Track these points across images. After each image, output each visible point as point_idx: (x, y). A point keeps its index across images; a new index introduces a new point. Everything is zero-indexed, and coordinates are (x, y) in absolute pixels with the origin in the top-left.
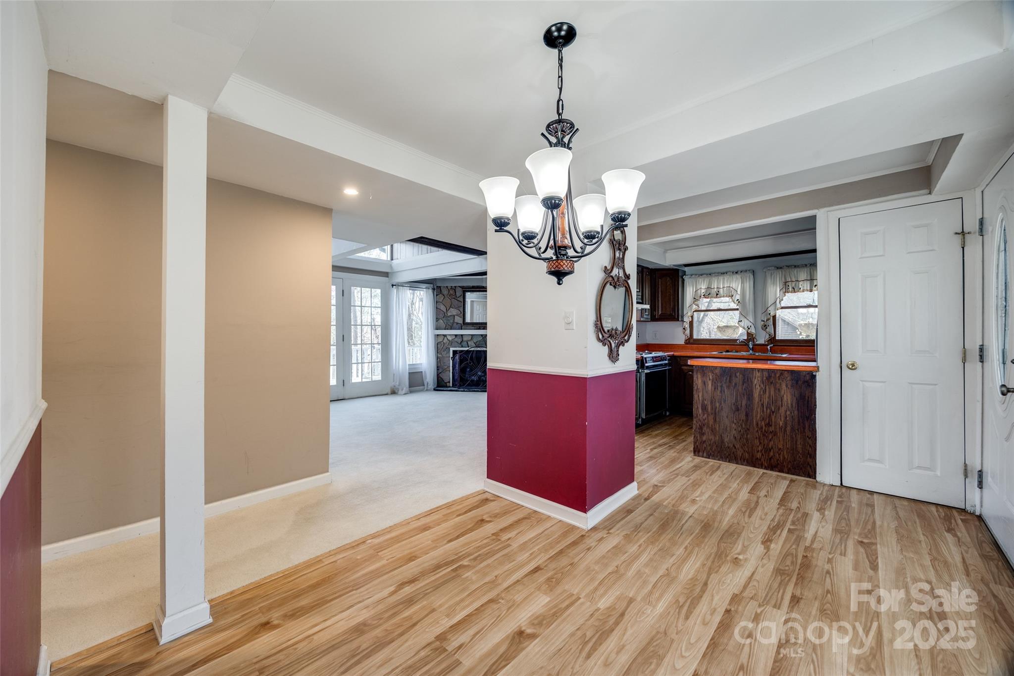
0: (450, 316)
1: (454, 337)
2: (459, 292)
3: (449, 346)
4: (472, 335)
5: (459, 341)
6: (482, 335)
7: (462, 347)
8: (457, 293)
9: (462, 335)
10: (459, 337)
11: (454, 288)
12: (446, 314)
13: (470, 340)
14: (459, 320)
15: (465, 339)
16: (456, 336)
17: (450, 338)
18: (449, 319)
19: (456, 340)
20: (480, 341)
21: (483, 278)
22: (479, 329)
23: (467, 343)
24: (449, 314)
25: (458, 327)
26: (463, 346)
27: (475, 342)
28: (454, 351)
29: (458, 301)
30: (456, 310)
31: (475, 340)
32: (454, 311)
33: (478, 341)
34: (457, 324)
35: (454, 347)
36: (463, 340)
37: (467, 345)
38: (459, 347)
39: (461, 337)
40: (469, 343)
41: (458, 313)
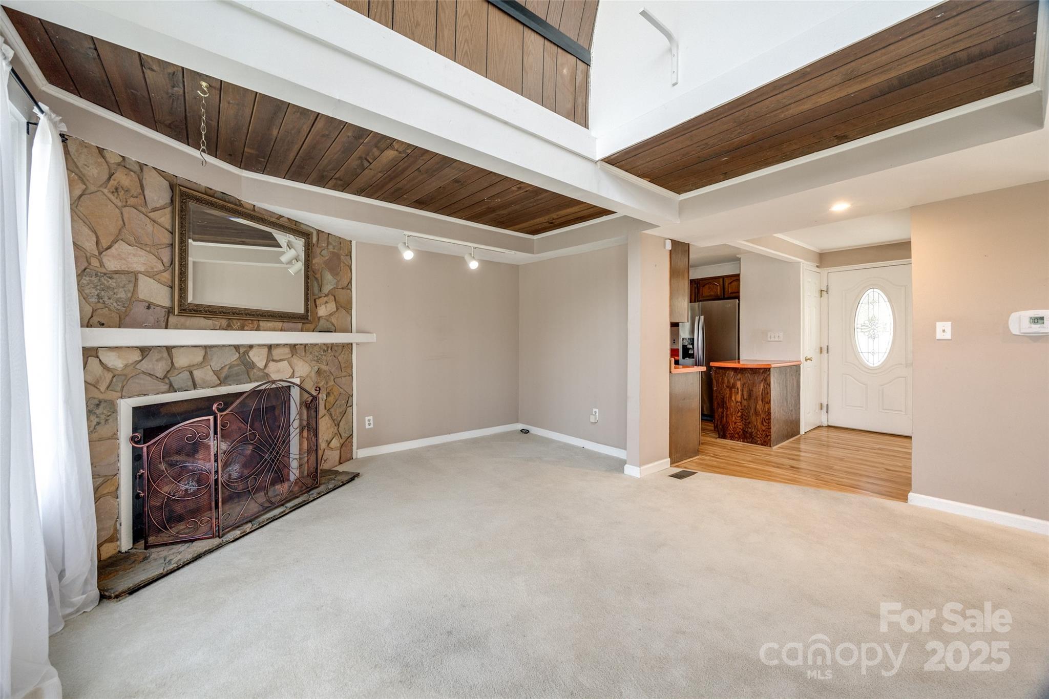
0: (116, 272)
1: (136, 356)
2: (158, 194)
3: (110, 395)
4: (206, 347)
5: (160, 368)
6: (237, 347)
7: (172, 389)
8: (146, 192)
9: (169, 349)
10: (154, 355)
11: (137, 168)
12: (95, 262)
13: (200, 365)
14: (155, 292)
15: (181, 361)
16: (144, 351)
17: (115, 361)
18: (112, 283)
19: (145, 365)
20: (231, 367)
22: (229, 327)
23: (191, 373)
24: (111, 264)
25: (152, 319)
26: (175, 385)
27: (217, 368)
28: (136, 410)
29: (152, 222)
30: (143, 253)
31: (217, 363)
32: (134, 255)
33: (227, 365)
34: (149, 308)
35: (139, 396)
36: (175, 365)
37: (190, 383)
38: (163, 393)
39: (165, 355)
40: (197, 374)
41: (152, 268)
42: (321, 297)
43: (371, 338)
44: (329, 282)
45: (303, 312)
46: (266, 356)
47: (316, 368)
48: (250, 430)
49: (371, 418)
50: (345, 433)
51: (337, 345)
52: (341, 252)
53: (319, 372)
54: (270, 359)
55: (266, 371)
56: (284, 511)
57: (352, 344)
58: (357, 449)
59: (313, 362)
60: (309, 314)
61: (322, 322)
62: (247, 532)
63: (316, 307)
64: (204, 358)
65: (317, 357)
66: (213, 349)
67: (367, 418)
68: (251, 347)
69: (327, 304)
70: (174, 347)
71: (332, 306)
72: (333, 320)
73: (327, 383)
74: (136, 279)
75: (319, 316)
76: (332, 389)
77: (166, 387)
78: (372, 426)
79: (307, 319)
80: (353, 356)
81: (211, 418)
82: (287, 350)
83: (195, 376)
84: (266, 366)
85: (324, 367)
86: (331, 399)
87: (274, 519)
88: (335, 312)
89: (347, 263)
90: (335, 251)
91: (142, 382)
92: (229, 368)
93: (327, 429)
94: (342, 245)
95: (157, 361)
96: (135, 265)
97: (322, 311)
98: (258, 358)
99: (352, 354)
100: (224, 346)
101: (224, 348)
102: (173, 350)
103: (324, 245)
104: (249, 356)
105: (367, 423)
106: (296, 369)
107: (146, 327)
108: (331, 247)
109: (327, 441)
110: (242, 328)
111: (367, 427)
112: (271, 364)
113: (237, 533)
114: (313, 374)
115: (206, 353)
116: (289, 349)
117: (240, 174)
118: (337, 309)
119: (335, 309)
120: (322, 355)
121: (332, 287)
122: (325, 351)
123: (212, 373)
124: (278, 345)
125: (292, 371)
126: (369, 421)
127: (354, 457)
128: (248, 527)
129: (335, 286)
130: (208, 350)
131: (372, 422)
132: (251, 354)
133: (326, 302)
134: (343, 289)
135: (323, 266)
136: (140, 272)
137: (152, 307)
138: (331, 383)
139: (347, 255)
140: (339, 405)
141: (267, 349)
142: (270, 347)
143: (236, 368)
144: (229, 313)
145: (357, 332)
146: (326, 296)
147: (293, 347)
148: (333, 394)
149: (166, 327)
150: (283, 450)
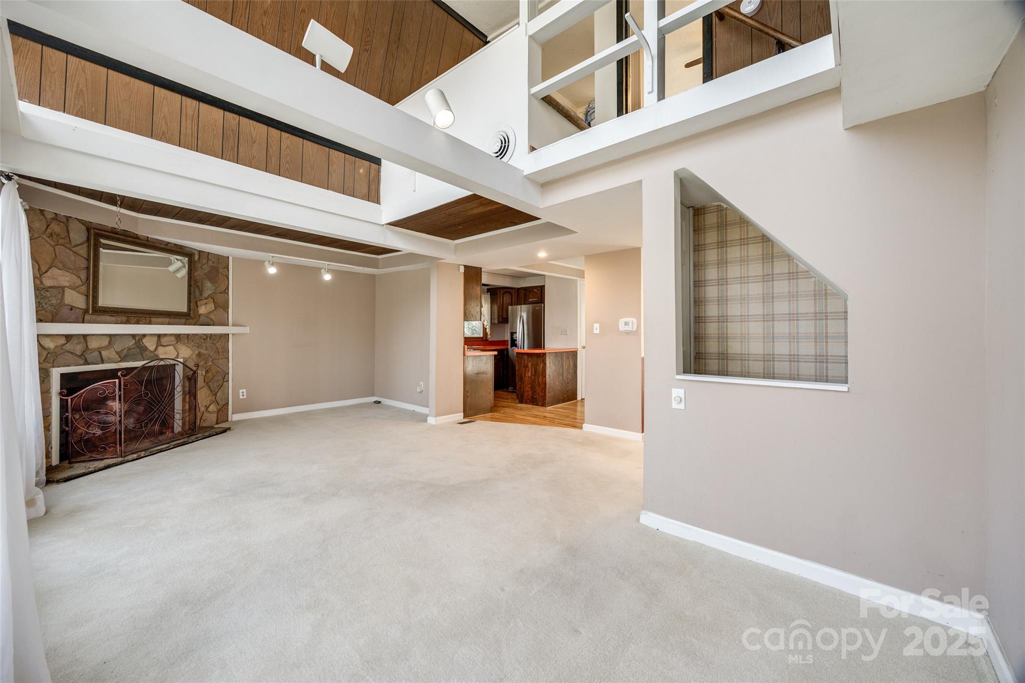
1: (63, 341)
2: (78, 235)
3: (46, 365)
4: (110, 336)
5: (78, 349)
6: (134, 336)
7: (87, 363)
8: (70, 235)
9: (85, 336)
10: (75, 341)
11: (64, 220)
12: (37, 281)
13: (106, 348)
14: (76, 299)
15: (93, 344)
16: (68, 337)
17: (49, 344)
18: (48, 294)
19: (68, 347)
20: (129, 349)
21: (138, 218)
22: (127, 322)
23: (100, 353)
25: (73, 317)
26: (89, 361)
27: (119, 350)
28: (63, 375)
29: (75, 254)
30: (68, 274)
31: (118, 346)
32: (62, 276)
33: (125, 349)
34: (71, 309)
35: (64, 366)
36: (89, 347)
37: (99, 359)
38: (80, 365)
39: (82, 340)
40: (104, 353)
41: (74, 284)
42: (202, 300)
43: (246, 330)
44: (209, 288)
45: (186, 311)
46: (156, 342)
47: (197, 352)
48: (144, 391)
49: (244, 390)
50: (222, 401)
51: (215, 335)
52: (220, 265)
53: (199, 355)
54: (159, 344)
55: (156, 353)
56: (169, 446)
57: (228, 335)
58: (232, 414)
59: (195, 347)
60: (192, 312)
61: (202, 318)
62: (142, 456)
63: (197, 307)
64: (109, 343)
65: (198, 343)
66: (116, 337)
67: (241, 391)
68: (144, 336)
69: (206, 305)
70: (88, 335)
71: (211, 306)
72: (212, 316)
73: (206, 363)
74: (64, 292)
75: (199, 313)
76: (210, 368)
77: (83, 362)
78: (245, 397)
79: (190, 316)
80: (229, 343)
81: (117, 381)
82: (173, 338)
83: (103, 355)
84: (156, 349)
85: (203, 351)
86: (210, 375)
87: (161, 451)
88: (213, 311)
89: (225, 274)
90: (214, 265)
91: (66, 357)
92: (128, 350)
93: (206, 397)
94: (220, 261)
95: (76, 344)
96: (62, 282)
97: (202, 310)
98: (150, 344)
99: (228, 342)
100: (124, 335)
101: (124, 336)
102: (87, 337)
103: (204, 261)
104: (143, 343)
105: (241, 394)
106: (180, 352)
107: (69, 322)
108: (210, 263)
109: (206, 406)
110: (137, 323)
111: (241, 397)
112: (160, 348)
113: (135, 456)
114: (194, 356)
115: (111, 339)
116: (174, 338)
117: (138, 216)
118: (216, 308)
119: (214, 309)
120: (202, 342)
121: (211, 292)
122: (204, 339)
123: (115, 353)
124: (165, 335)
125: (177, 353)
126: (243, 393)
127: (230, 420)
128: (142, 454)
129: (214, 291)
130: (112, 338)
131: (245, 394)
132: (144, 341)
133: (206, 304)
134: (220, 293)
135: (204, 277)
136: (66, 287)
137: (74, 309)
138: (210, 363)
139: (224, 268)
140: (216, 380)
141: (157, 338)
142: (159, 336)
143: (133, 350)
144: (128, 312)
145: (234, 325)
146: (206, 299)
147: (178, 337)
148: (211, 371)
149: (83, 322)
150: (168, 406)
